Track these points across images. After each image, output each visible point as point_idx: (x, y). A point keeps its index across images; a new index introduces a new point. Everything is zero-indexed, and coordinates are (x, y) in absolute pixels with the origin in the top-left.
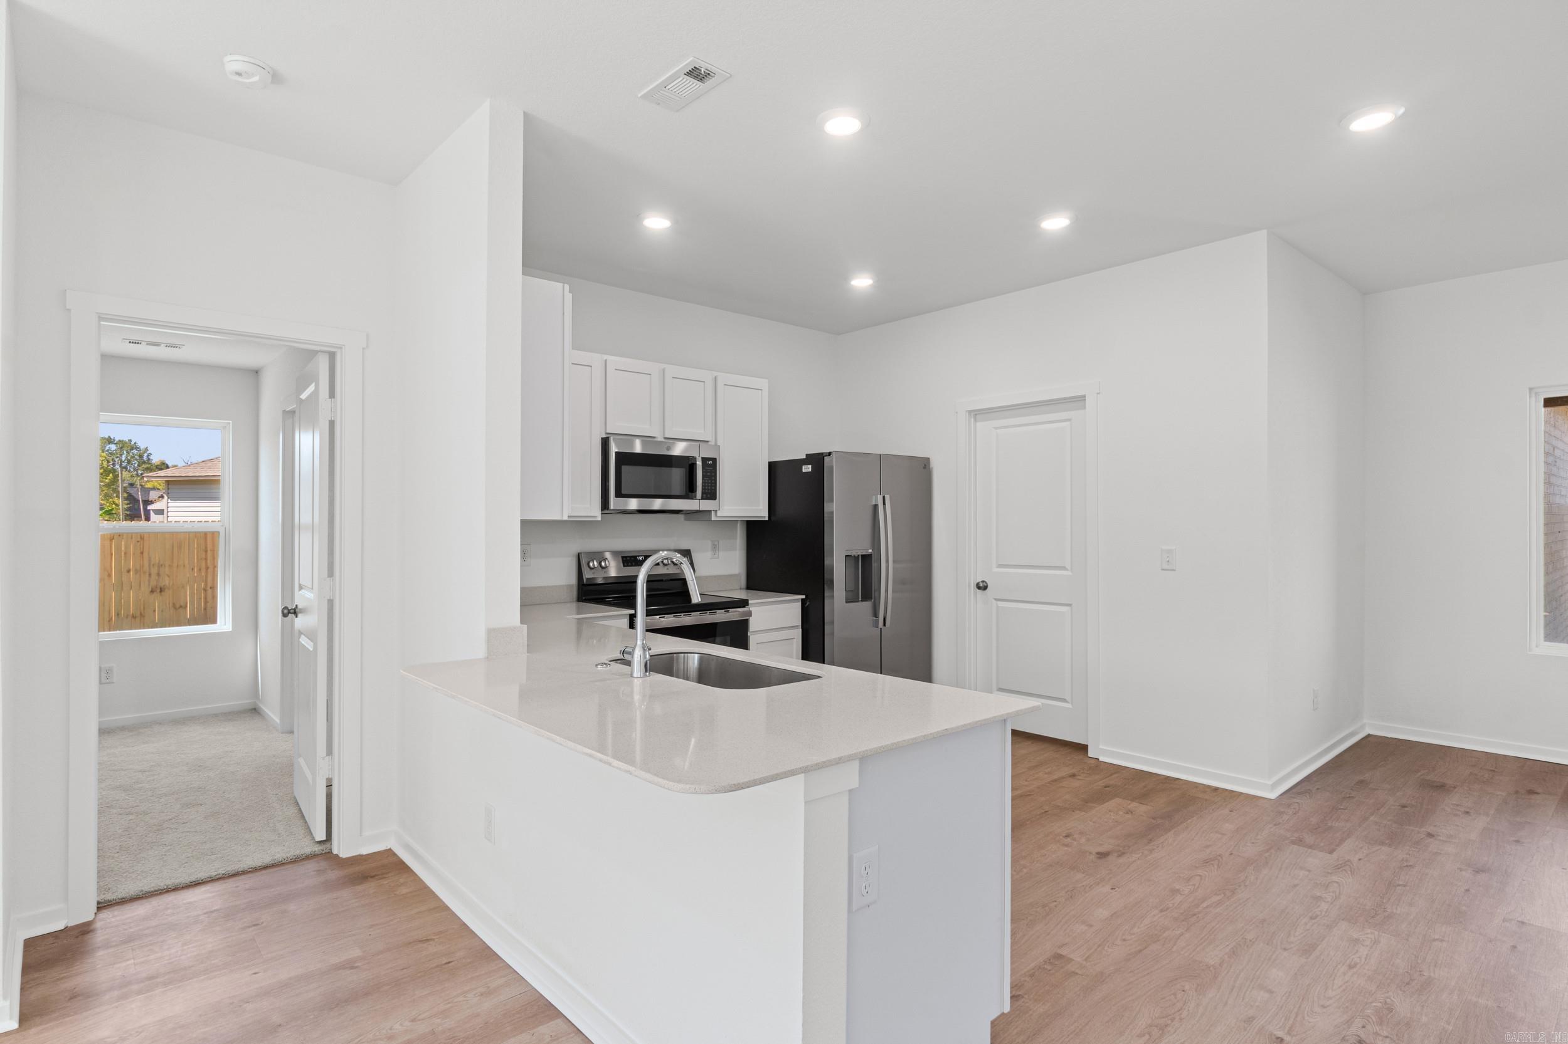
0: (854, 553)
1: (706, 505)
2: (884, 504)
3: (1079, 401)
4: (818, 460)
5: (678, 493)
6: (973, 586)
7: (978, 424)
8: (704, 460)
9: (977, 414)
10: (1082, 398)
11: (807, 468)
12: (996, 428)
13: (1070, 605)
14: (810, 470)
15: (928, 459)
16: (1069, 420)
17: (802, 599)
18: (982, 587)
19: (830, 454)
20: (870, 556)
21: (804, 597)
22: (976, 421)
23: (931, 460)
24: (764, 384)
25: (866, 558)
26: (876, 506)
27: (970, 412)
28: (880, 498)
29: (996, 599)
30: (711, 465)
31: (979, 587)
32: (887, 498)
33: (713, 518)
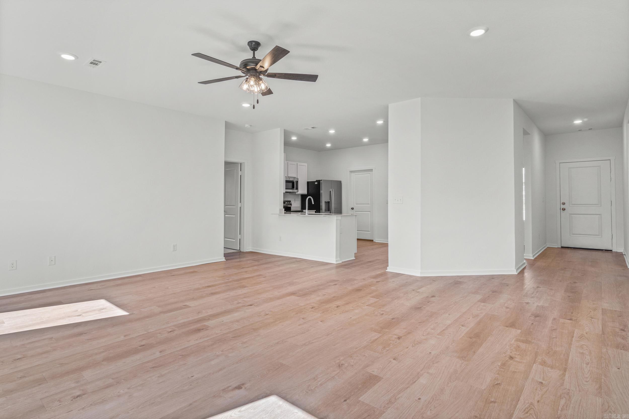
0: (326, 201)
1: (295, 191)
2: (332, 191)
3: (371, 170)
4: (319, 181)
5: (290, 188)
6: (351, 208)
7: (352, 174)
8: (296, 181)
9: (351, 172)
10: (372, 170)
11: (316, 183)
12: (356, 175)
13: (370, 212)
14: (317, 184)
15: (341, 181)
16: (370, 174)
17: (315, 211)
18: (353, 209)
19: (321, 180)
20: (329, 202)
21: (315, 210)
22: (351, 173)
23: (342, 181)
24: (306, 164)
25: (328, 202)
26: (331, 191)
27: (350, 171)
28: (331, 189)
29: (355, 211)
30: (297, 182)
31: (352, 209)
32: (333, 189)
33: (297, 194)
